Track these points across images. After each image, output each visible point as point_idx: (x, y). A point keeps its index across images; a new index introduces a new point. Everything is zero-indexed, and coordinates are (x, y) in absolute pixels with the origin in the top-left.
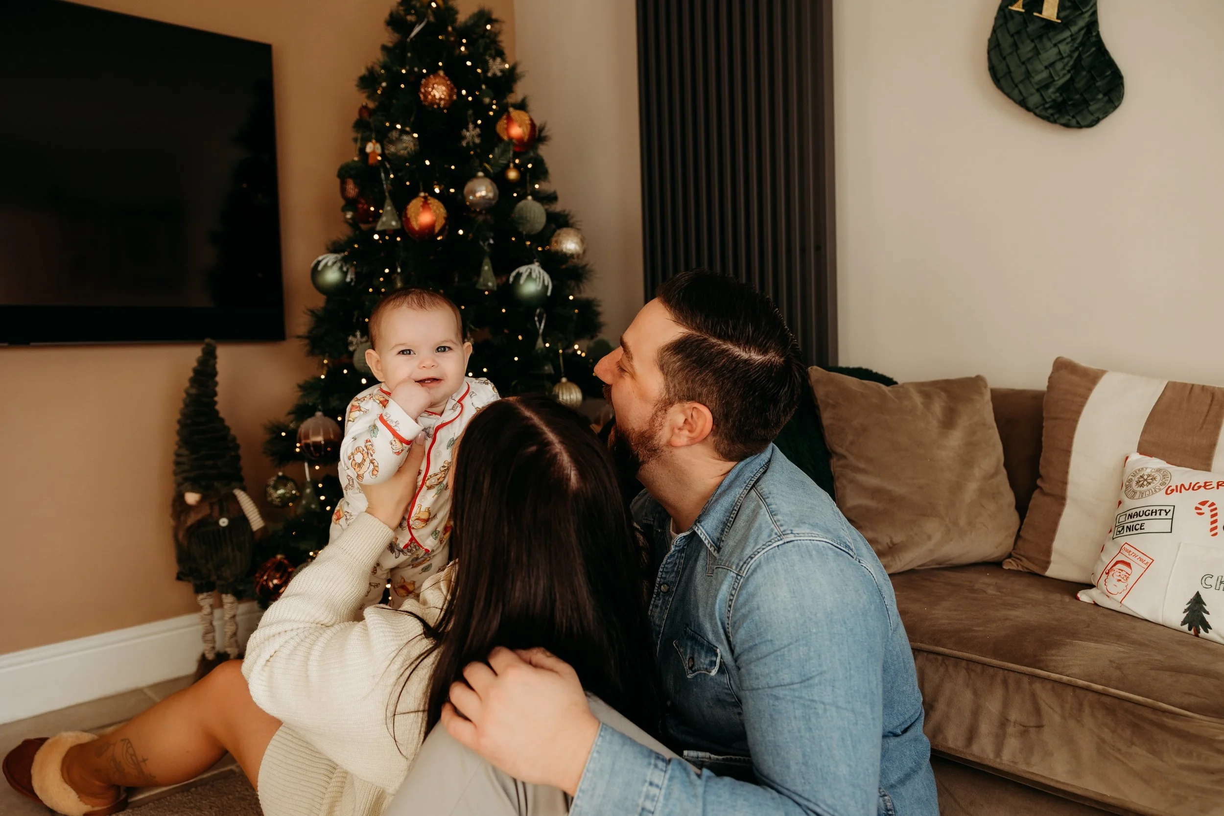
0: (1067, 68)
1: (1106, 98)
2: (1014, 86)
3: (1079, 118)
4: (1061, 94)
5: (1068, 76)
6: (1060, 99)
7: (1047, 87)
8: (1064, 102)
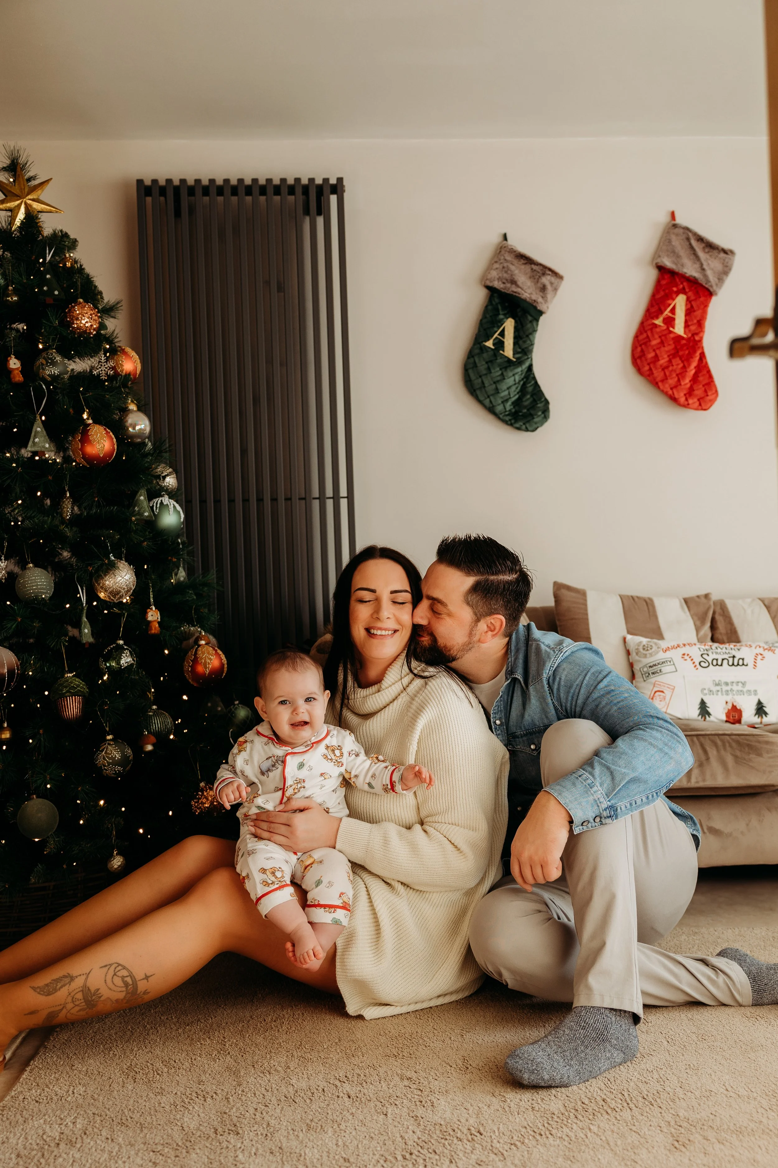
0: (518, 391)
1: (543, 415)
2: (486, 396)
3: (528, 425)
4: (514, 407)
5: (517, 396)
6: (513, 410)
7: (507, 400)
8: (516, 413)
